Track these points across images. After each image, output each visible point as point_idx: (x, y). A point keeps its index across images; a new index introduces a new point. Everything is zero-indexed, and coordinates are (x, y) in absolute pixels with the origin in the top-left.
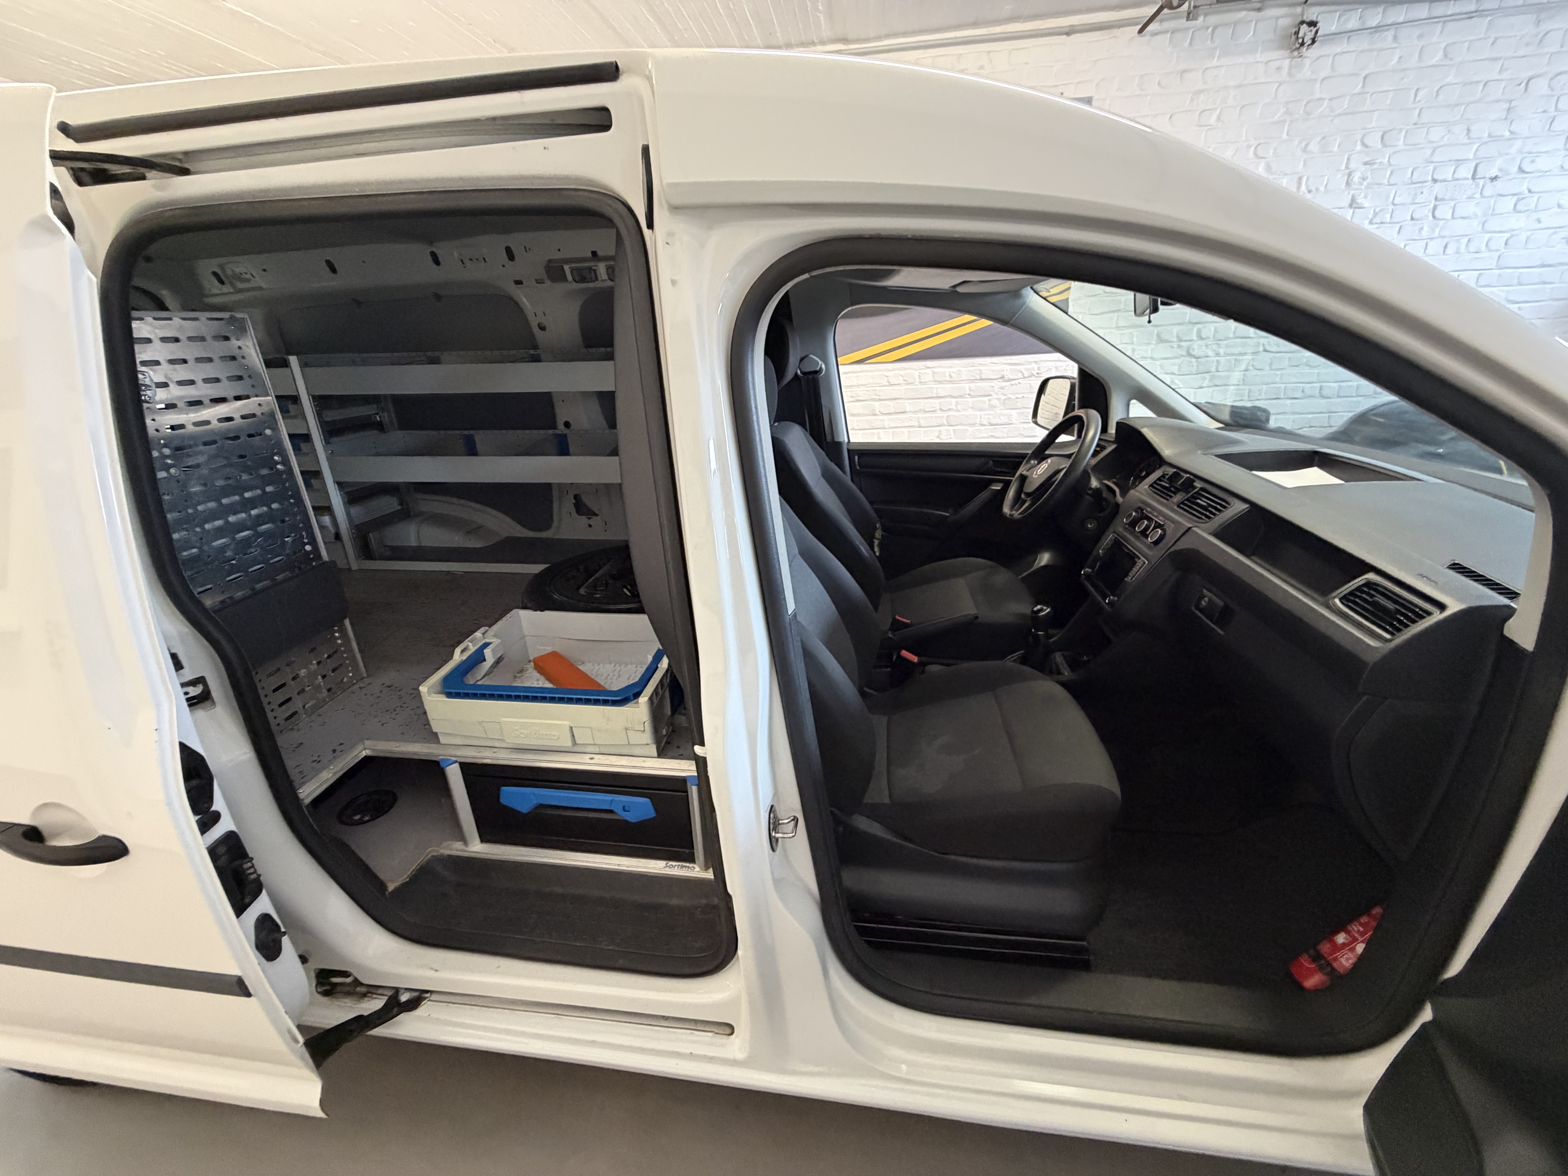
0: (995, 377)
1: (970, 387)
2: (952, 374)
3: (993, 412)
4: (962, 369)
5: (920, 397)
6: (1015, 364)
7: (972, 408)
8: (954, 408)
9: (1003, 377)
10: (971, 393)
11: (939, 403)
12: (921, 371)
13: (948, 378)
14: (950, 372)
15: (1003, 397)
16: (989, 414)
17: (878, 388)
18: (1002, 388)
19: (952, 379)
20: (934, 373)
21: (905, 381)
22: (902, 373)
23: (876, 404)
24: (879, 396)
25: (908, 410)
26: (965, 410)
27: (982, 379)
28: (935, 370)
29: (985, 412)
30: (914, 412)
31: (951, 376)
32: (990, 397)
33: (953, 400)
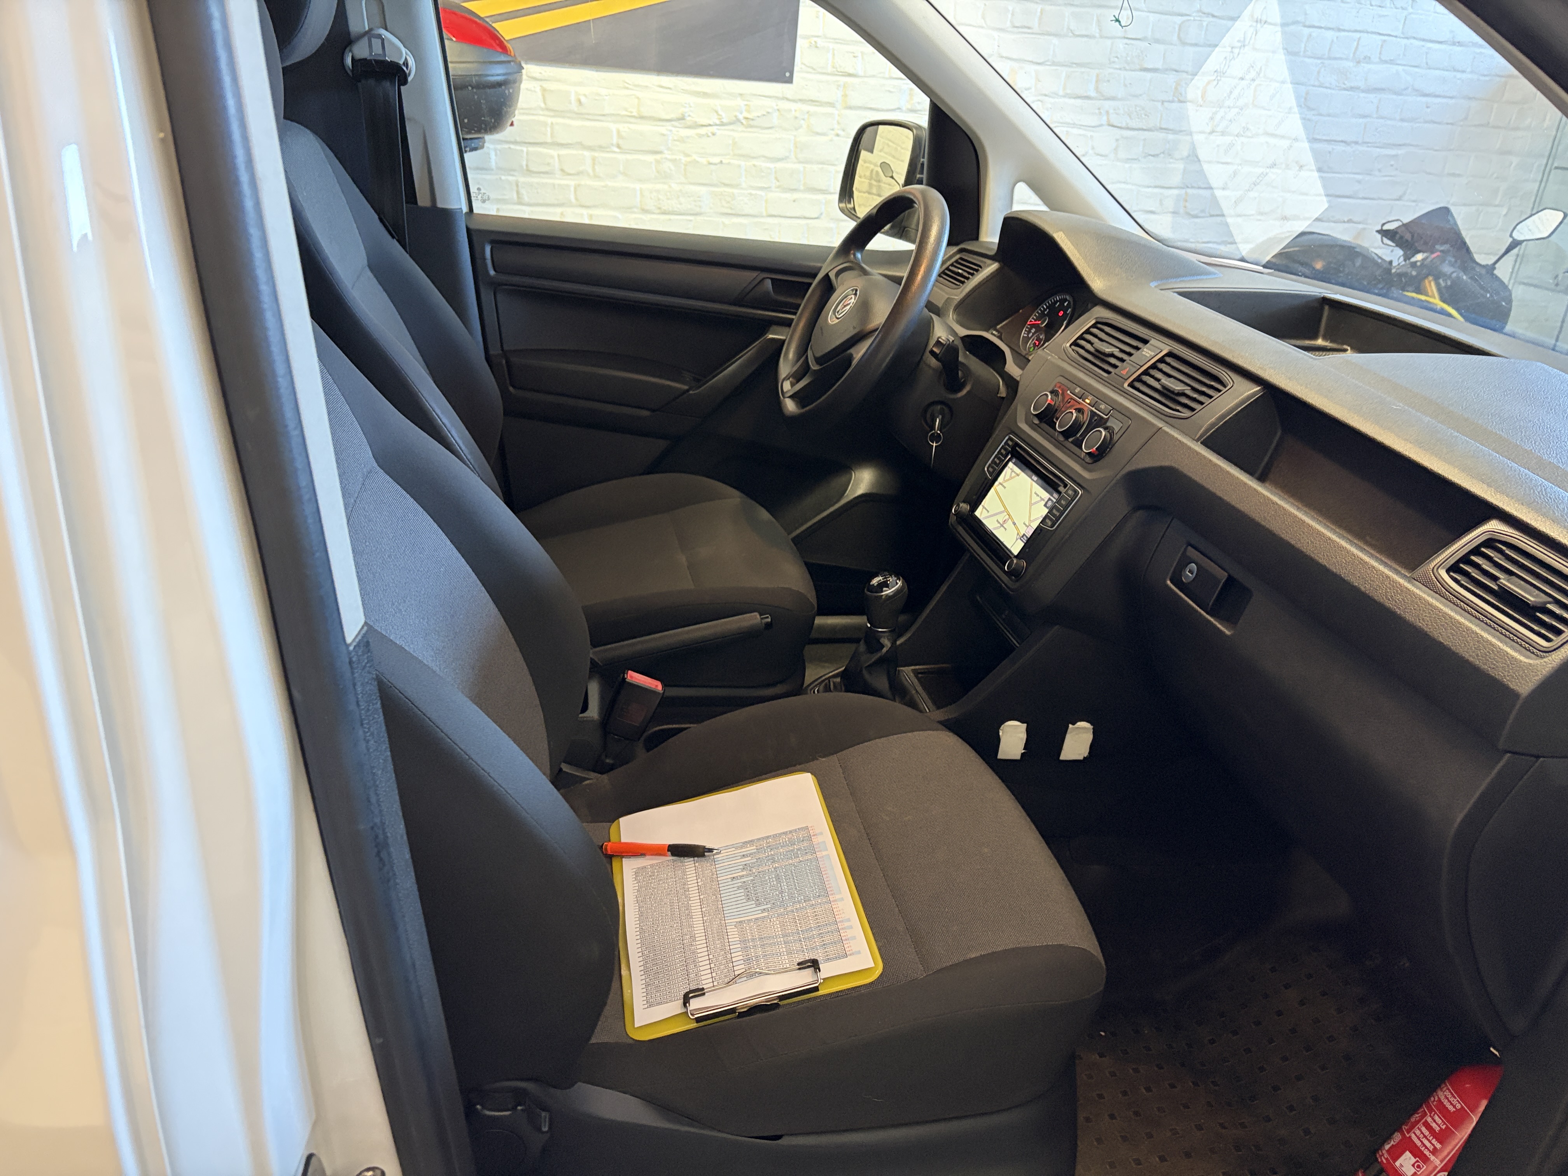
0: (668, 117)
1: (618, 132)
2: (583, 99)
3: (666, 187)
4: (603, 92)
6: (705, 95)
7: (625, 174)
8: (590, 171)
9: (682, 118)
10: (621, 142)
11: (559, 156)
13: (574, 107)
15: (684, 159)
16: (658, 191)
18: (682, 140)
19: (583, 110)
20: (544, 90)
26: (612, 177)
27: (642, 117)
28: (547, 85)
31: (580, 104)
32: (658, 157)
33: (587, 153)
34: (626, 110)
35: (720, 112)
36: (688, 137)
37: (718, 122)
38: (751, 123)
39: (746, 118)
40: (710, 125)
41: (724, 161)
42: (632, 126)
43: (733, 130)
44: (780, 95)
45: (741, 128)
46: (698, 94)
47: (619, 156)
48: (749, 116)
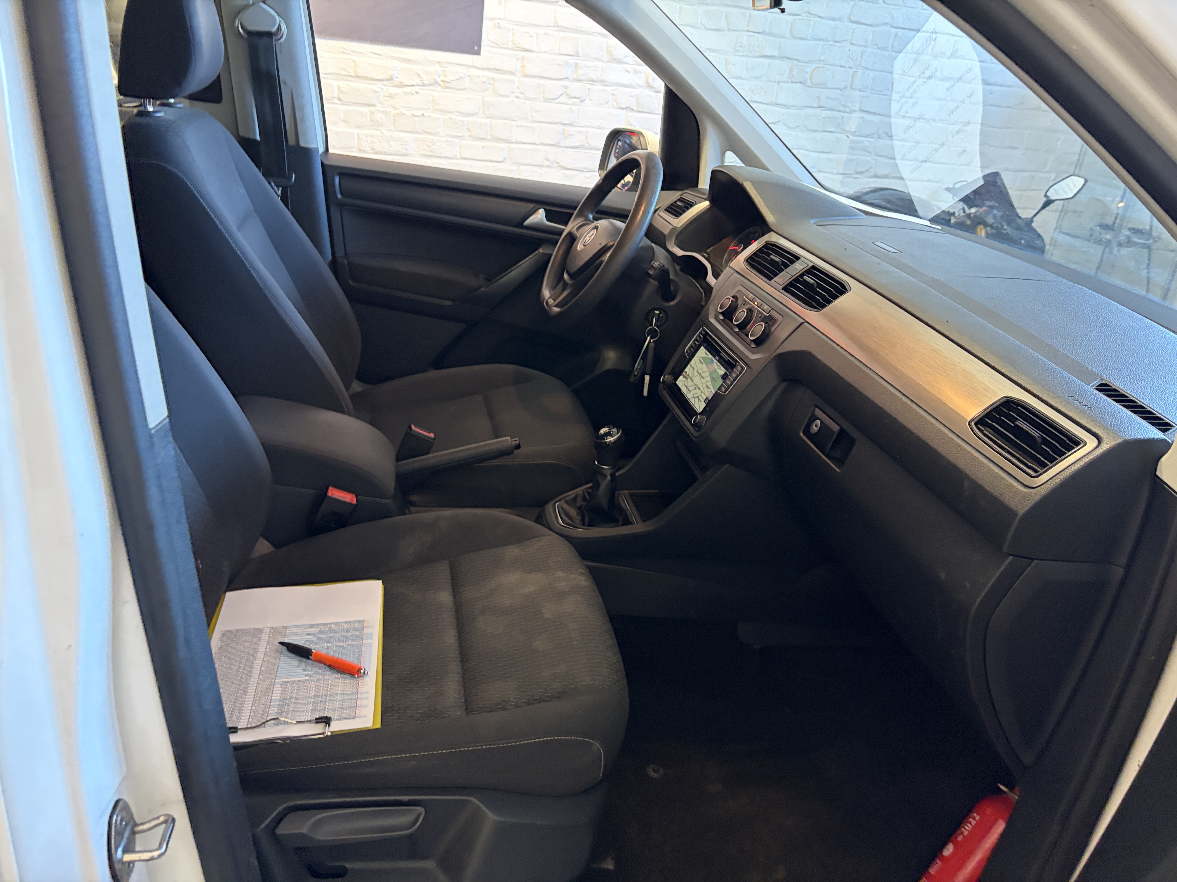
34: (345, 70)
35: (422, 76)
36: (396, 94)
37: (420, 83)
38: (447, 85)
39: (443, 81)
40: (413, 85)
41: (425, 115)
43: (433, 90)
44: (471, 64)
45: (439, 89)
46: (403, 60)
47: (340, 107)
48: (445, 79)
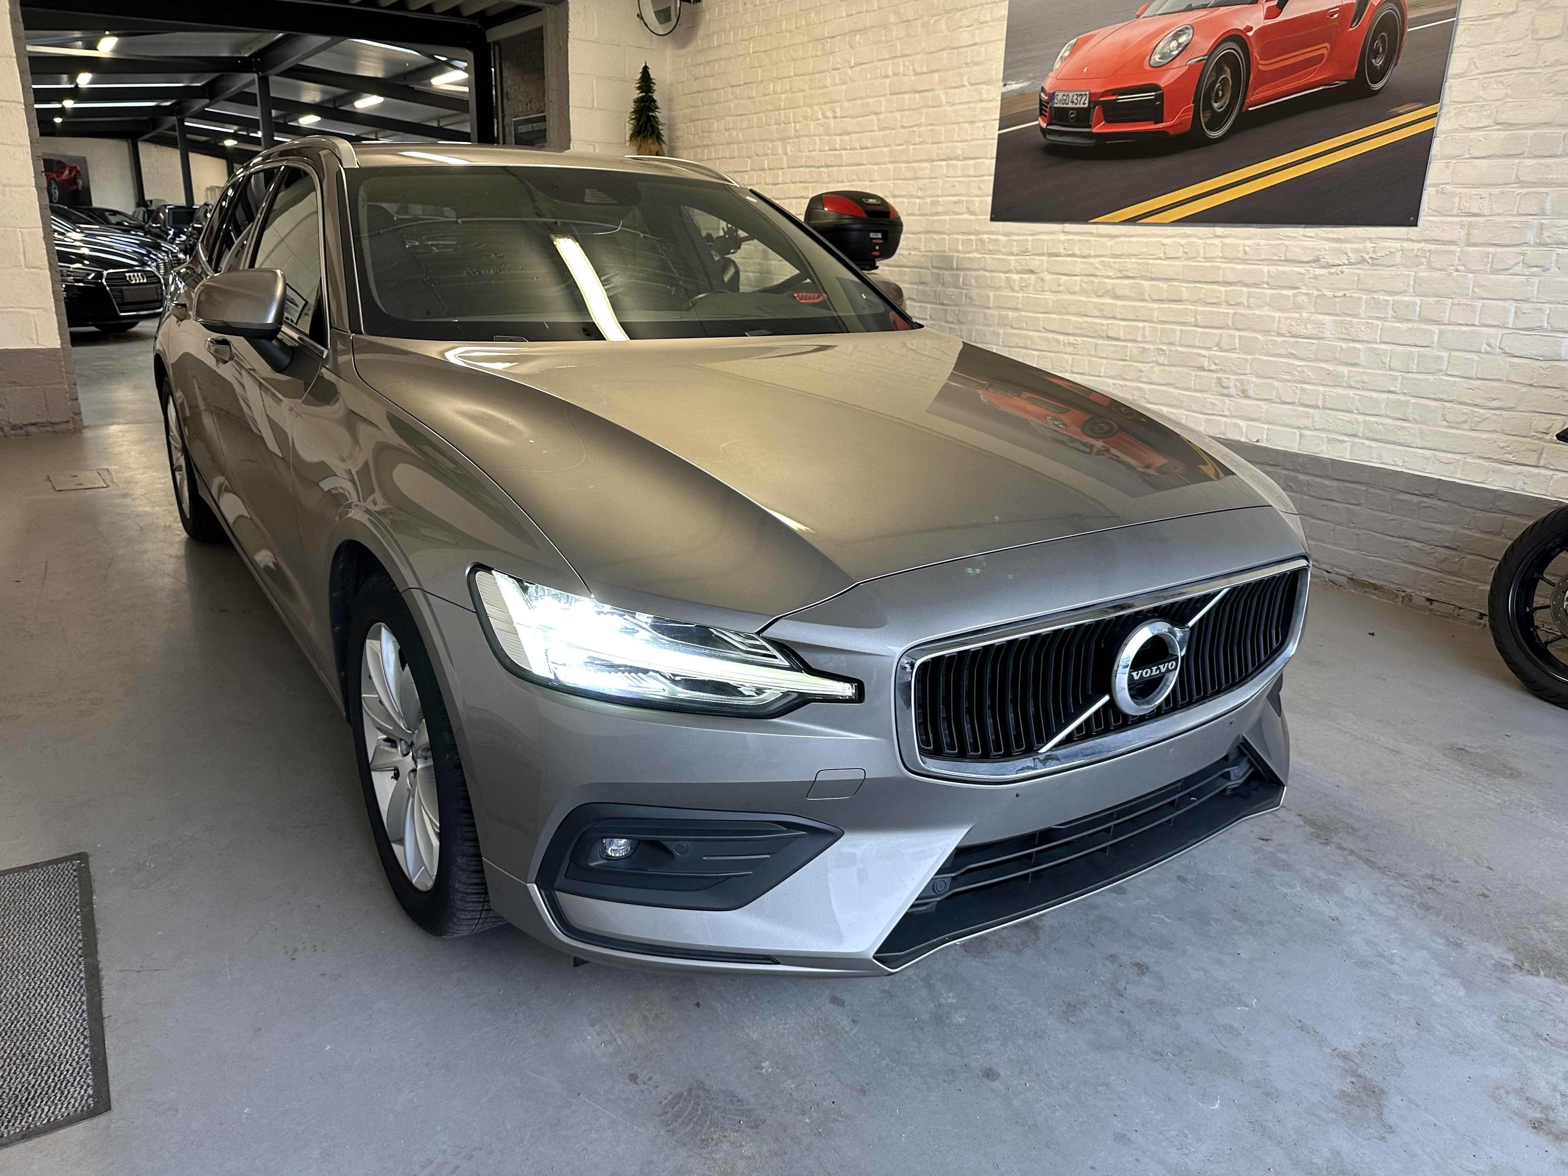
0: (1306, 260)
2: (1247, 249)
3: (1298, 315)
4: (1263, 242)
5: (1201, 279)
6: (1339, 240)
7: (1269, 305)
8: (1245, 302)
9: (1317, 260)
10: (1270, 280)
11: (1226, 292)
12: (1208, 241)
13: (1241, 255)
14: (1245, 246)
15: (1316, 293)
16: (1291, 319)
17: (1151, 261)
18: (1316, 277)
19: (1246, 257)
20: (1224, 245)
21: (1186, 253)
22: (1183, 241)
23: (1146, 284)
24: (1151, 272)
25: (1184, 298)
26: (1260, 307)
27: (1287, 261)
28: (1226, 240)
29: (1287, 315)
30: (1193, 302)
31: (1245, 252)
32: (1295, 291)
33: (1244, 289)
34: (1277, 255)
35: (1350, 254)
36: (1321, 275)
37: (1346, 262)
38: (1375, 262)
39: (1372, 258)
40: (1340, 265)
41: (1348, 295)
42: (1280, 268)
43: (1360, 269)
44: (1405, 237)
45: (1367, 266)
46: (1334, 240)
47: (1267, 291)
48: (1374, 256)
